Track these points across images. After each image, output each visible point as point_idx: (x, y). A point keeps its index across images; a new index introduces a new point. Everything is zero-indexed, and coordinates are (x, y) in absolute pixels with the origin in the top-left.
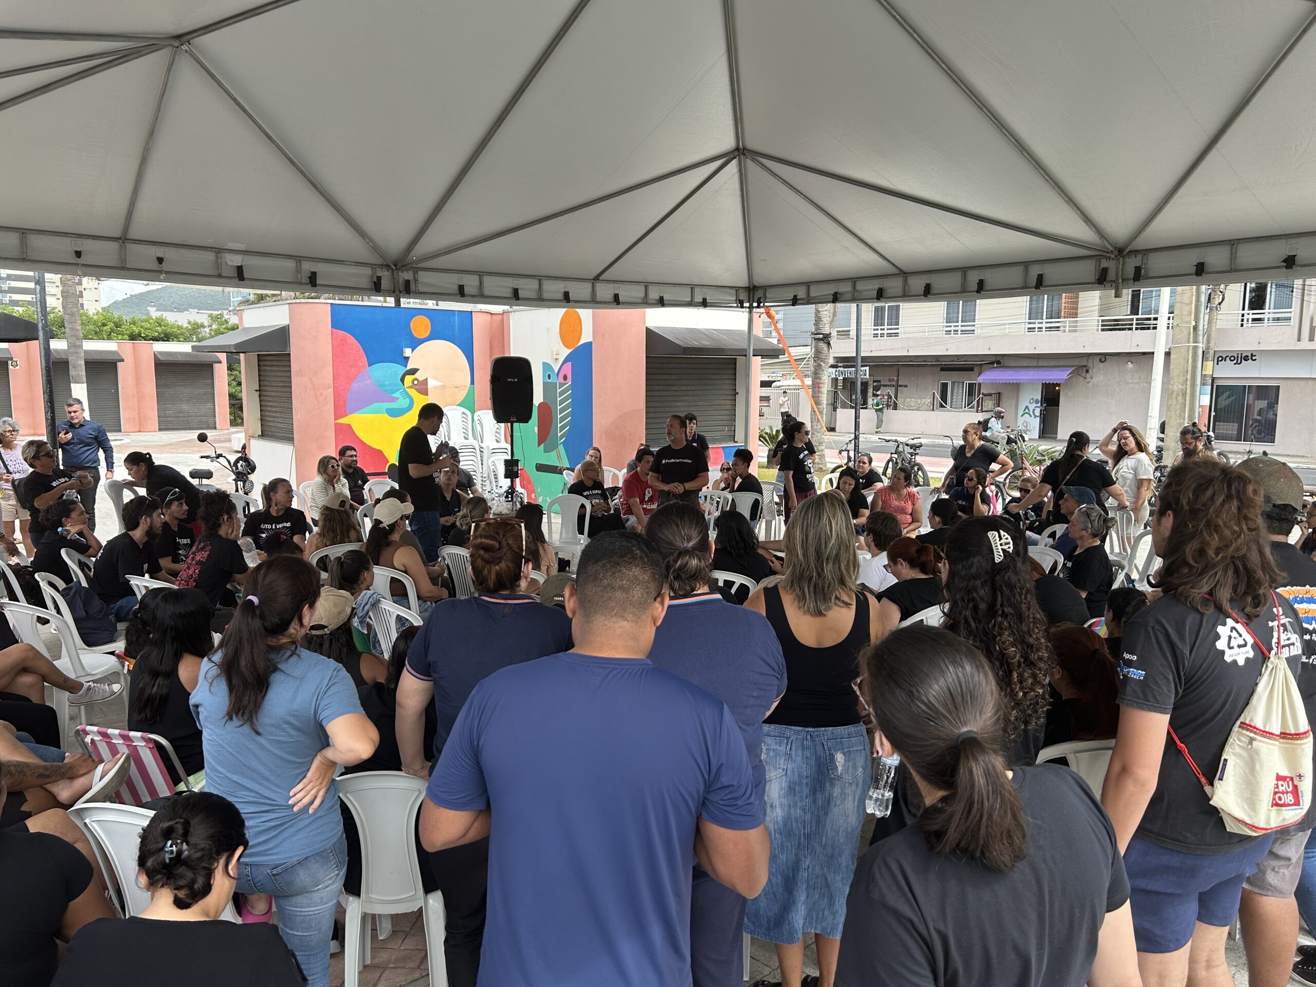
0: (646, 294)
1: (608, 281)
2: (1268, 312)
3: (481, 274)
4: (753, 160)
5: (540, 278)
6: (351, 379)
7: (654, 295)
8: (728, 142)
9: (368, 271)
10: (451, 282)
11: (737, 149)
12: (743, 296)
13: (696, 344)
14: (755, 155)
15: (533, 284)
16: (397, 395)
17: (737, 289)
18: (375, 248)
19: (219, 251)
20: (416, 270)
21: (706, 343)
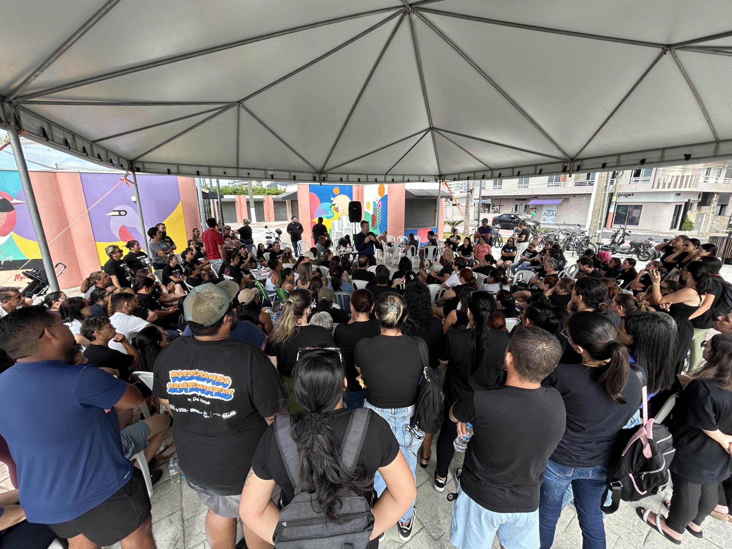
0: (403, 179)
1: (390, 175)
2: (641, 178)
3: (348, 174)
4: (436, 131)
5: (367, 175)
6: (315, 208)
7: (406, 178)
8: (427, 126)
9: (312, 175)
10: (338, 177)
11: (430, 128)
12: (437, 178)
13: (421, 195)
14: (437, 129)
15: (365, 177)
16: (329, 212)
17: (435, 176)
18: (313, 167)
19: (266, 170)
20: (327, 174)
21: (425, 194)
